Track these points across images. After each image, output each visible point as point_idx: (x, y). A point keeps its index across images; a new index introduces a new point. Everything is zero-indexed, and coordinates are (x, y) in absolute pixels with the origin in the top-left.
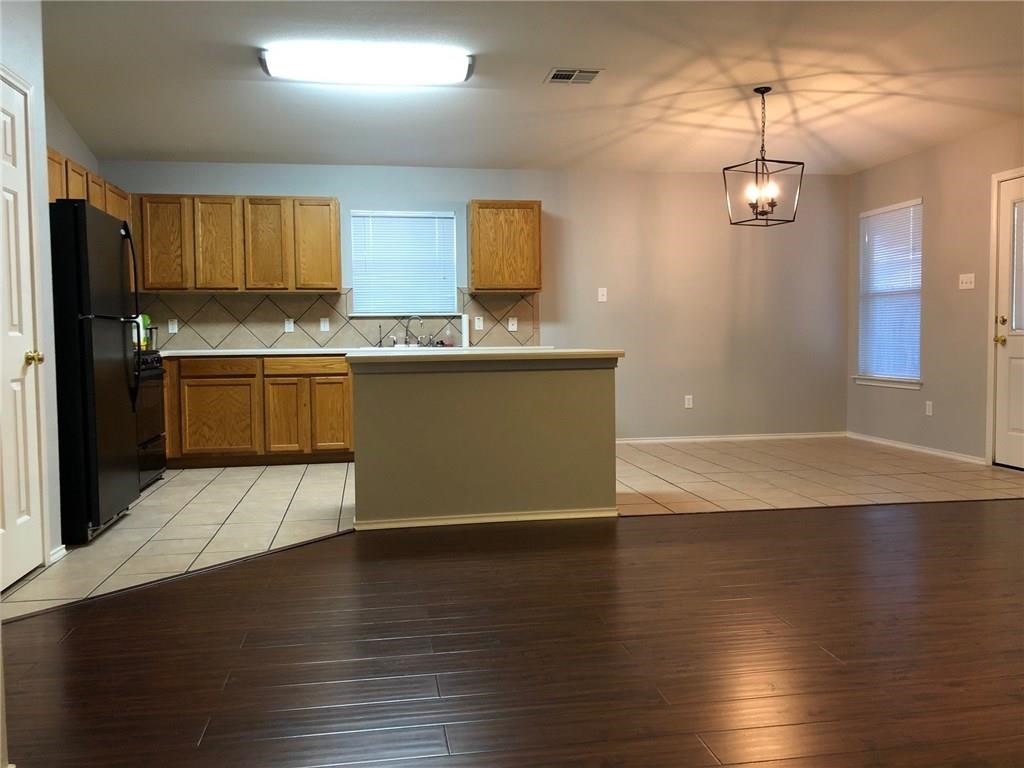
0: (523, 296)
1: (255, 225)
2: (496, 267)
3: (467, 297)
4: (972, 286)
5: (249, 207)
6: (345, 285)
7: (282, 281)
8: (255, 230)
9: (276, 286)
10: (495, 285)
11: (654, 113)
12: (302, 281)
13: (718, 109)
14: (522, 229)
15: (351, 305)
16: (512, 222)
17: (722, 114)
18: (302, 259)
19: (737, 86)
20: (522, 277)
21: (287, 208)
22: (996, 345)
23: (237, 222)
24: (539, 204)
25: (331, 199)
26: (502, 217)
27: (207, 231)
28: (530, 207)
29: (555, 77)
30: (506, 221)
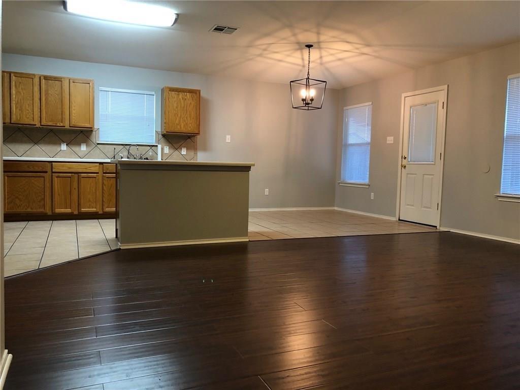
0: (189, 137)
1: (47, 91)
2: (177, 122)
3: (161, 136)
4: (392, 142)
5: (43, 81)
6: (96, 127)
7: (62, 122)
8: (47, 94)
9: (58, 125)
10: (177, 130)
11: (258, 52)
12: (73, 123)
13: (288, 53)
14: (191, 103)
15: (98, 137)
16: (185, 99)
17: (288, 56)
18: (73, 111)
19: (298, 43)
20: (190, 127)
21: (66, 83)
22: (401, 168)
23: (36, 89)
24: (199, 91)
25: (91, 81)
26: (180, 96)
27: (18, 92)
28: (195, 93)
29: (216, 29)
30: (183, 99)
